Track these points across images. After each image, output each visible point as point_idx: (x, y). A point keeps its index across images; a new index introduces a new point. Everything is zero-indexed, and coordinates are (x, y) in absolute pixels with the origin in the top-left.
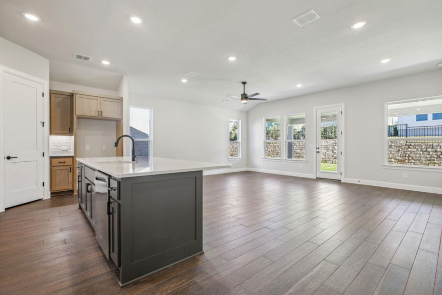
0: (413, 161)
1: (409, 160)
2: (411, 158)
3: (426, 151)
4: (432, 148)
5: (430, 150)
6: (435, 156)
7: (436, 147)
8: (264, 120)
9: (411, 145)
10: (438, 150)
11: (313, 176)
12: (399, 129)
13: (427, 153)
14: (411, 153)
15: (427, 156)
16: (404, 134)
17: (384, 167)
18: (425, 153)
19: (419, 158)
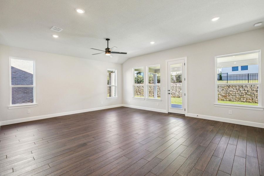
0: (231, 96)
1: (229, 96)
2: (230, 95)
3: (239, 90)
4: (242, 88)
5: (241, 89)
6: (244, 93)
7: (244, 88)
8: (133, 70)
9: (230, 86)
10: (246, 89)
11: (166, 112)
12: (223, 76)
13: (240, 91)
14: (230, 91)
15: (240, 93)
16: (226, 79)
17: (215, 106)
18: (238, 91)
19: (235, 94)
